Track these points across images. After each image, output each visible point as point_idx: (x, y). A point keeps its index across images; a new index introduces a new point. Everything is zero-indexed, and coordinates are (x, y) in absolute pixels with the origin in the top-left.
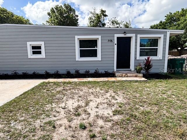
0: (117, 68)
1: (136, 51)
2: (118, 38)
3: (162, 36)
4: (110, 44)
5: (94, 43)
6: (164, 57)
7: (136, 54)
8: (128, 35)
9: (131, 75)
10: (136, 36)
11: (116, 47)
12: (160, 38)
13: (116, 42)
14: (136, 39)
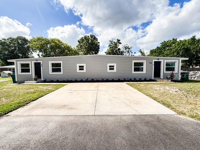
0: (154, 77)
1: (164, 69)
2: (154, 62)
3: (177, 61)
4: (151, 64)
5: (142, 64)
6: (178, 71)
7: (164, 70)
8: (160, 60)
9: (165, 80)
10: (164, 61)
11: (153, 66)
12: (176, 62)
13: (153, 64)
14: (164, 62)
